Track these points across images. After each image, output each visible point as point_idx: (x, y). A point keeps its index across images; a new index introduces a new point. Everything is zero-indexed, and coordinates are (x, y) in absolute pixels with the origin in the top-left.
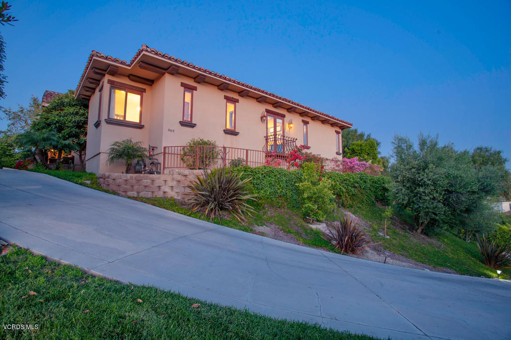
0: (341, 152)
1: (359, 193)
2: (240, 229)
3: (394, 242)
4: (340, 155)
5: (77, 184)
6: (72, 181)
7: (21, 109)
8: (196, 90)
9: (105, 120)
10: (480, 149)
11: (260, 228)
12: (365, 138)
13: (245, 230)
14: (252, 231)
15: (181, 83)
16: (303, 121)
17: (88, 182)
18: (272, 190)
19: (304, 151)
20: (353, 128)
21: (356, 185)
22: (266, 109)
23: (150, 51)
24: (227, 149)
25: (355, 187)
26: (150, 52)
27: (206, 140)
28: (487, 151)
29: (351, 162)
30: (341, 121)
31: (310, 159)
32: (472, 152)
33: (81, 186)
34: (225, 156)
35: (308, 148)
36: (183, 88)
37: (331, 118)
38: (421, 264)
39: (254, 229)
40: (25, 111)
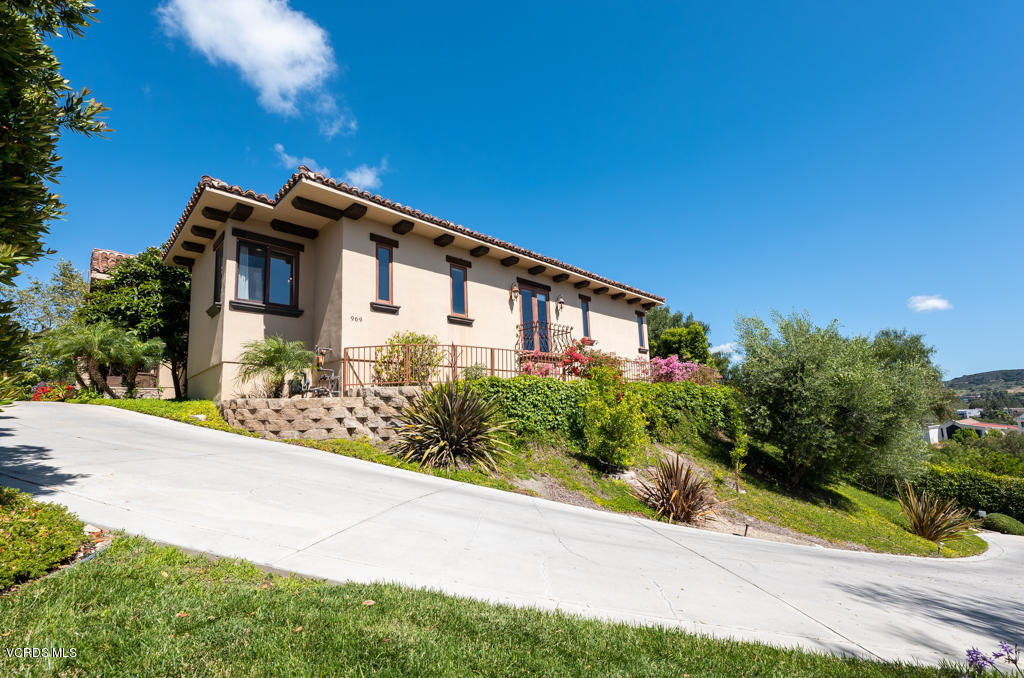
0: (647, 347)
1: (685, 418)
2: (492, 486)
3: (755, 499)
4: (645, 353)
5: (180, 421)
6: (167, 417)
7: (34, 286)
8: (397, 247)
9: (231, 302)
10: (886, 334)
11: (525, 482)
12: (684, 320)
13: (501, 486)
14: (511, 489)
15: (371, 234)
16: (581, 297)
17: (202, 417)
18: (539, 417)
19: (588, 348)
20: (664, 305)
21: (680, 403)
22: (518, 278)
23: (313, 177)
24: (459, 350)
25: (678, 408)
26: (314, 180)
27: (419, 334)
28: (897, 337)
29: (667, 365)
30: (645, 295)
31: (597, 360)
32: (872, 339)
33: (187, 425)
34: (456, 363)
35: (592, 343)
36: (374, 244)
37: (627, 289)
38: (806, 536)
39: (515, 485)
40: (43, 289)
